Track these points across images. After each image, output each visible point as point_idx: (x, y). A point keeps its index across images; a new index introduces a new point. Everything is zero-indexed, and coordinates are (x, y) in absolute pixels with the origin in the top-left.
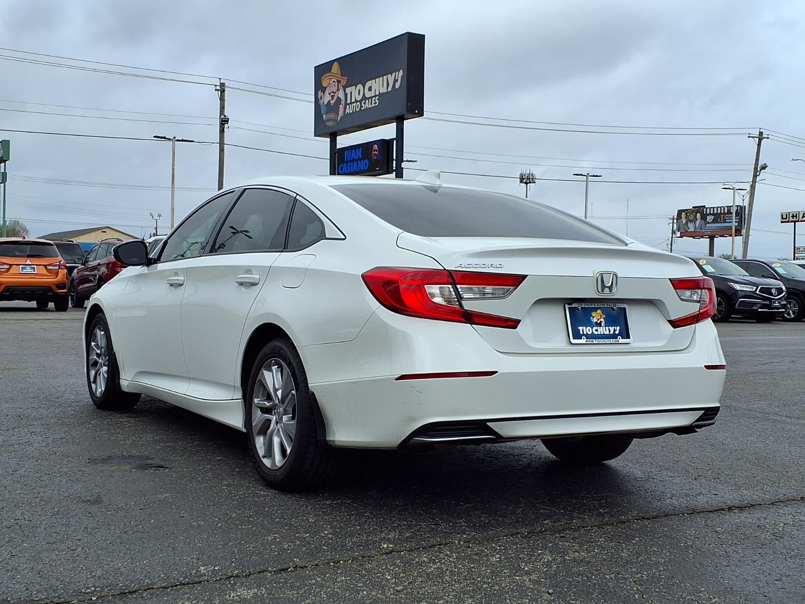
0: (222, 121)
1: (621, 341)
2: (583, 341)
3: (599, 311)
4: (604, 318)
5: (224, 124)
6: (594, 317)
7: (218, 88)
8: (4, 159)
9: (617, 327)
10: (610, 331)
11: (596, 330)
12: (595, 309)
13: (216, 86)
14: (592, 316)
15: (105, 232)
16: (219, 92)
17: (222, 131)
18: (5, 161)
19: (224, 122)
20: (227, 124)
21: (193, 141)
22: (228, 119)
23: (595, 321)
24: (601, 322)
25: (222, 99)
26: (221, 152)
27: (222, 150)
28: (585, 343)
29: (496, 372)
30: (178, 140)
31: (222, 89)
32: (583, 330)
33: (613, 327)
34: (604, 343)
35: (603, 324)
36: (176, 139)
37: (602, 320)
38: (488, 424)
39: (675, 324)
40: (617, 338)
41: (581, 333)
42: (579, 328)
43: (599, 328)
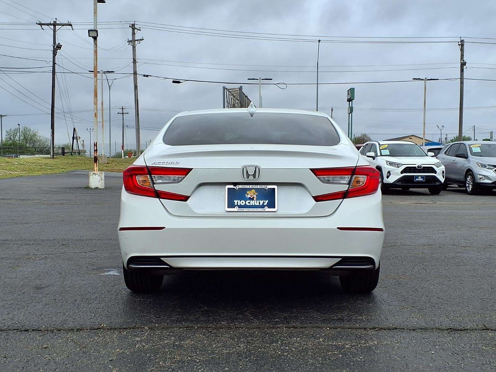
0: (462, 64)
1: (267, 209)
2: (236, 209)
3: (253, 190)
4: (256, 195)
5: (463, 66)
6: (248, 194)
7: (460, 43)
8: (351, 99)
9: (266, 200)
10: (260, 203)
11: (249, 203)
12: (250, 189)
13: (459, 42)
14: (247, 193)
15: (411, 138)
16: (460, 46)
17: (462, 70)
18: (352, 100)
19: (463, 64)
20: (465, 65)
21: (438, 79)
22: (466, 62)
23: (248, 197)
24: (254, 197)
25: (462, 50)
26: (462, 84)
27: (462, 83)
28: (237, 211)
29: (165, 228)
30: (428, 80)
31: (462, 44)
32: (237, 203)
33: (263, 201)
34: (252, 211)
35: (255, 199)
36: (427, 79)
37: (255, 196)
38: (161, 258)
39: (317, 199)
40: (264, 208)
41: (236, 204)
42: (235, 201)
43: (251, 201)
